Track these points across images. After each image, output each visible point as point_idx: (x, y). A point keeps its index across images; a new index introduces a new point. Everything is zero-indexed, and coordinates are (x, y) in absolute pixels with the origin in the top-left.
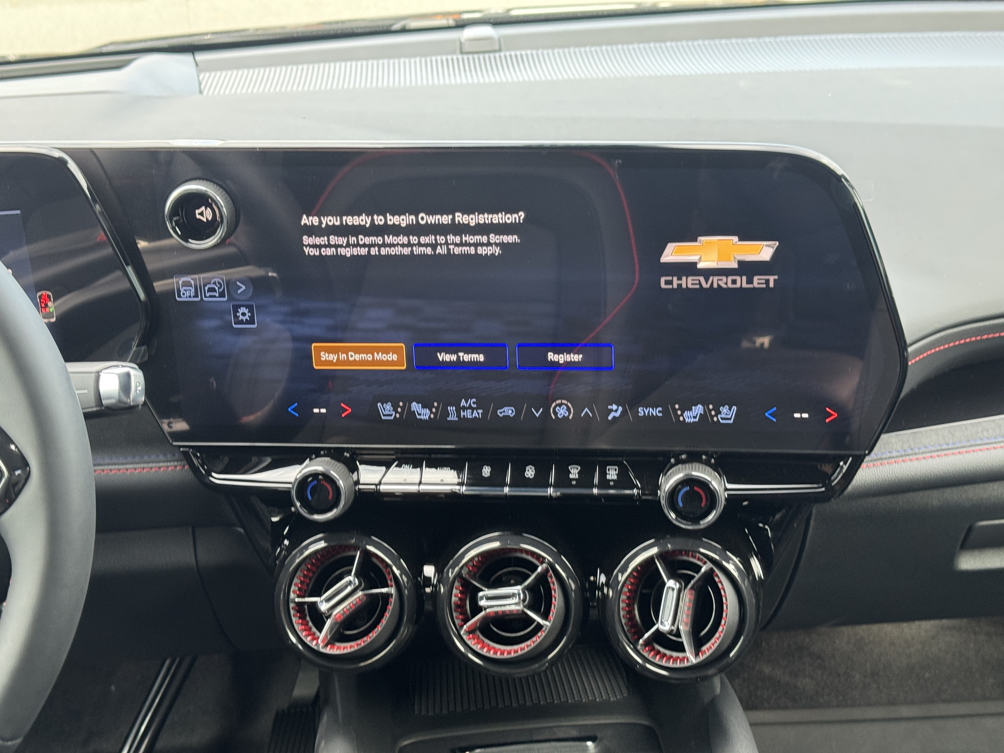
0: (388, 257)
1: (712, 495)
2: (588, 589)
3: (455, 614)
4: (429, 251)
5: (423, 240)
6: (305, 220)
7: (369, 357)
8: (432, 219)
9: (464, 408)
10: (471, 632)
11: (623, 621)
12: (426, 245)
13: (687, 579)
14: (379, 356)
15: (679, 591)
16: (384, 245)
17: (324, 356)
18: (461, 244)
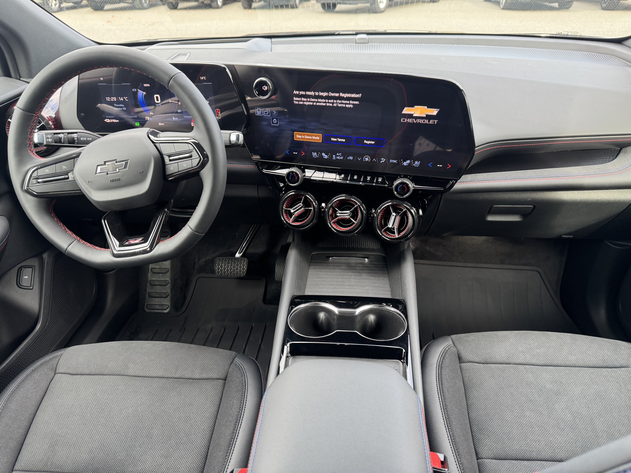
0: (319, 106)
1: (408, 188)
2: (369, 213)
3: (330, 217)
4: (331, 105)
5: (330, 101)
6: (295, 92)
7: (311, 138)
8: (333, 95)
9: (338, 156)
10: (334, 223)
11: (378, 224)
12: (331, 103)
13: (399, 213)
14: (314, 138)
15: (396, 216)
16: (318, 102)
17: (298, 136)
18: (341, 103)
